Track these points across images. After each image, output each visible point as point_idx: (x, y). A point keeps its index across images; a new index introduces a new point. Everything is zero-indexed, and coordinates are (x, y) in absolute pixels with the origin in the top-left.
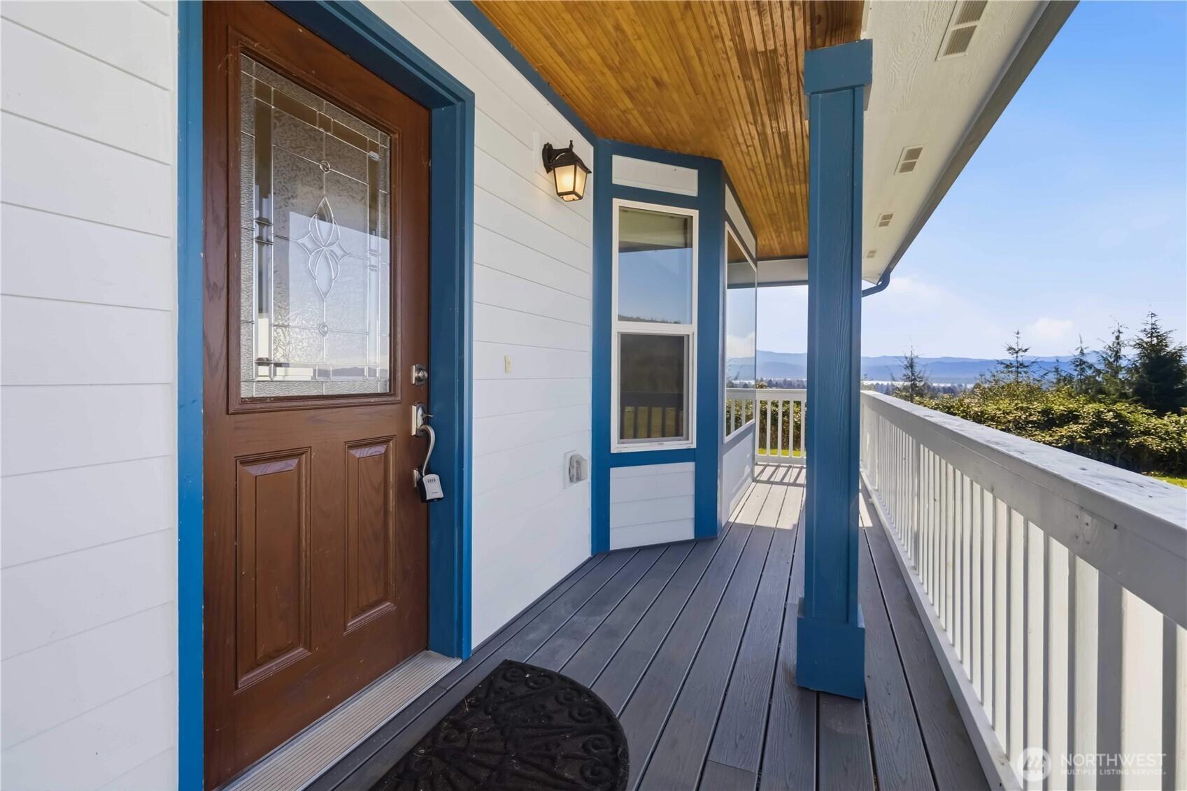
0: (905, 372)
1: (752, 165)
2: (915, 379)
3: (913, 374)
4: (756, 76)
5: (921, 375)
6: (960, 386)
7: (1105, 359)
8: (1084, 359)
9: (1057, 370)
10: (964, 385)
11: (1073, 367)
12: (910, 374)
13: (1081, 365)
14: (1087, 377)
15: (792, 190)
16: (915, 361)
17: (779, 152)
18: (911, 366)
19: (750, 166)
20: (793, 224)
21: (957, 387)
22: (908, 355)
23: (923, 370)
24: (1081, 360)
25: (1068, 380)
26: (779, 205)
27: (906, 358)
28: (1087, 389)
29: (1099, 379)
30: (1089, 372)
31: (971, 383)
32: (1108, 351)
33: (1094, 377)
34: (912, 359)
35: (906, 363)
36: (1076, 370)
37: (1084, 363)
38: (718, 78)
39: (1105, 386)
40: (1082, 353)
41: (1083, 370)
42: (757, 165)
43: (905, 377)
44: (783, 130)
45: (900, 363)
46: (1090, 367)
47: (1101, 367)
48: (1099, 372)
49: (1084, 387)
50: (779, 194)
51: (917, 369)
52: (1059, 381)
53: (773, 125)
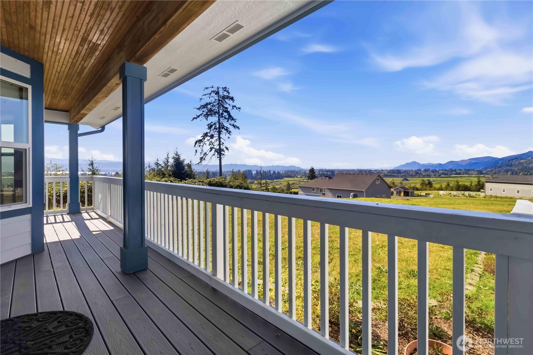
0: (89, 167)
1: (60, 71)
2: (94, 171)
3: (93, 168)
4: (86, 47)
5: (97, 168)
6: (109, 173)
7: (164, 163)
8: (158, 162)
9: (149, 166)
10: (111, 173)
11: (155, 165)
12: (91, 168)
13: (157, 164)
14: (159, 169)
15: (74, 84)
16: (94, 162)
17: (78, 71)
18: (92, 164)
19: (58, 70)
20: (64, 97)
21: (108, 174)
22: (91, 159)
23: (98, 166)
24: (157, 163)
25: (153, 170)
26: (62, 88)
27: (89, 160)
28: (159, 173)
29: (163, 170)
30: (160, 167)
31: (113, 172)
32: (165, 160)
33: (161, 169)
34: (92, 161)
35: (89, 163)
36: (156, 166)
37: (158, 164)
38: (67, 40)
39: (165, 172)
40: (158, 160)
41: (158, 166)
42: (63, 72)
43: (89, 170)
44: (85, 65)
45: (86, 163)
46: (160, 165)
47: (163, 165)
48: (162, 167)
49: (158, 172)
50: (66, 84)
51: (95, 166)
52: (150, 170)
53: (82, 63)
